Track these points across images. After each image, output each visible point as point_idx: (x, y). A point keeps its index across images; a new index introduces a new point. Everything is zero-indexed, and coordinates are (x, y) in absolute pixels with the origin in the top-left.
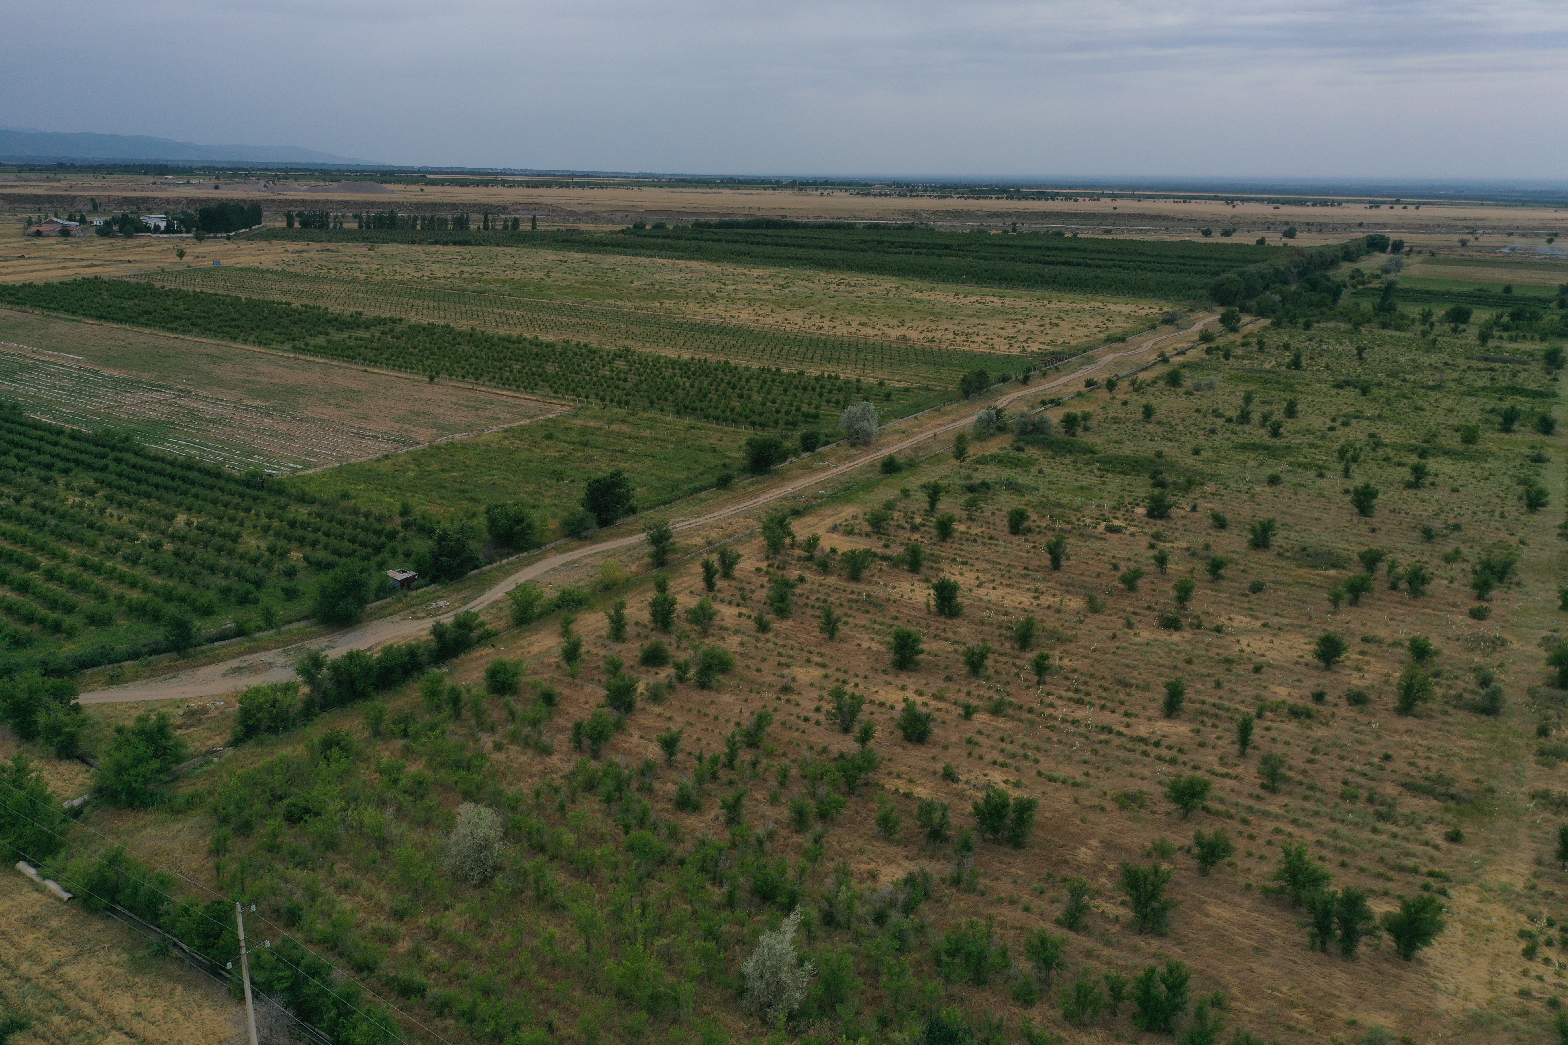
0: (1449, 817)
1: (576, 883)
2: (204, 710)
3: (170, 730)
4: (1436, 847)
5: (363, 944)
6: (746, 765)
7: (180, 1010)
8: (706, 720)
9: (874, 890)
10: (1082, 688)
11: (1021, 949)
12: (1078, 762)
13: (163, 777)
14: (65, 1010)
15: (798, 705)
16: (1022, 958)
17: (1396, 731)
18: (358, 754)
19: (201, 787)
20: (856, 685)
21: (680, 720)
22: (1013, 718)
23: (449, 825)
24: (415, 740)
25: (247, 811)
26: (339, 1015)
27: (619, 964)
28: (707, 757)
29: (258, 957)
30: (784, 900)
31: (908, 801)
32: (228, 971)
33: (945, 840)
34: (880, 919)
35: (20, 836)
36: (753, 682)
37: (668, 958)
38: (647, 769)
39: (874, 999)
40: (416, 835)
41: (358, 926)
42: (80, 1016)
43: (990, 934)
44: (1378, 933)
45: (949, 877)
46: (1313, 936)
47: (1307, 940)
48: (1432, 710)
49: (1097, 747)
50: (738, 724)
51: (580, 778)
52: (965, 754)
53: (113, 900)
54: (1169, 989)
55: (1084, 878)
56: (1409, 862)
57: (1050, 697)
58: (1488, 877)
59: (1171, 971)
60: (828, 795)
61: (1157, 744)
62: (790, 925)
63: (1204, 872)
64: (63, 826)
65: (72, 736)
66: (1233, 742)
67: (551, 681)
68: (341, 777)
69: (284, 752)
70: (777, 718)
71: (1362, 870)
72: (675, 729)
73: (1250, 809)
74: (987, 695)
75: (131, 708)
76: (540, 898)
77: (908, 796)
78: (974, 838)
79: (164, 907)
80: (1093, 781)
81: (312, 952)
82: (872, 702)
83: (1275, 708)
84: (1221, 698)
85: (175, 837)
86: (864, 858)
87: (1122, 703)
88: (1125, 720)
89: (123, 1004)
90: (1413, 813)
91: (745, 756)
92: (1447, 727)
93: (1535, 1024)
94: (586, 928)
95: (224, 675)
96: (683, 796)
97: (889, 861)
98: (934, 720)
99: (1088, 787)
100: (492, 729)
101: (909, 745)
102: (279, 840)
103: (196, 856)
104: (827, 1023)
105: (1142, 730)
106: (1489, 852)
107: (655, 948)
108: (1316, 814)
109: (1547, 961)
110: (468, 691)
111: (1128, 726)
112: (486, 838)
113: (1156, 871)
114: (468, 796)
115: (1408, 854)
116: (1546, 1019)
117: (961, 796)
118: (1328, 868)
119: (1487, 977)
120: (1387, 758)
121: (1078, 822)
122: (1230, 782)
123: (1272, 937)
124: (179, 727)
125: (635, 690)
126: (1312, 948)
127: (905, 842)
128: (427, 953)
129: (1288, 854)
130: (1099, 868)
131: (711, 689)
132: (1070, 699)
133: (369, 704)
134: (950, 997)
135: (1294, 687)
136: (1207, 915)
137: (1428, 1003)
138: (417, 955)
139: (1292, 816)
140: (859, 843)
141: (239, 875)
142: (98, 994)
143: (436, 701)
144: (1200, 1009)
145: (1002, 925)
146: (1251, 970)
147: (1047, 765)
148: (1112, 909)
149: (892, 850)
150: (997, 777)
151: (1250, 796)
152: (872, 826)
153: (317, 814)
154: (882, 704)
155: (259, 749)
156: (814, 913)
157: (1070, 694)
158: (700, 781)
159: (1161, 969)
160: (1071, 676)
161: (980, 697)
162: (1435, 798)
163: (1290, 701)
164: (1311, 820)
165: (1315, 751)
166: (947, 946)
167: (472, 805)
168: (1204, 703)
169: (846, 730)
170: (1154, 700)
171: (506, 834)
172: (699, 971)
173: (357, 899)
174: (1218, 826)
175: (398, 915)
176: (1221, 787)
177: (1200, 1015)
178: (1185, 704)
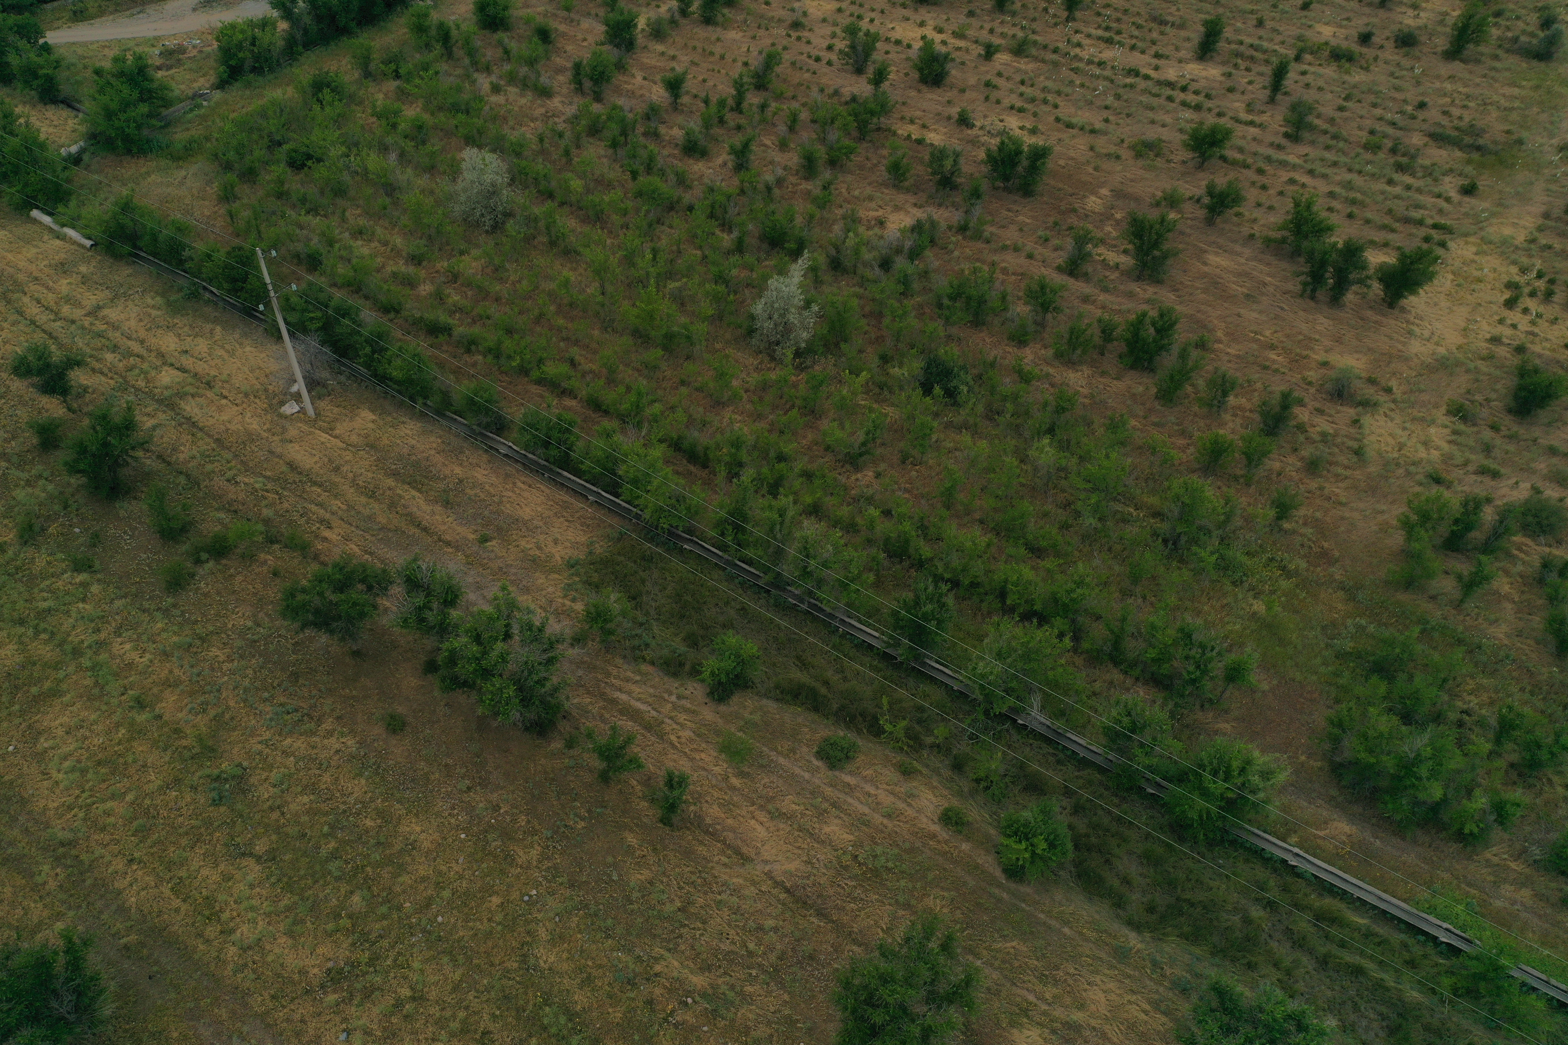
0: (1469, 169)
1: (587, 229)
2: (181, 50)
3: (151, 72)
4: (1448, 200)
5: (386, 287)
6: (755, 109)
7: (223, 347)
8: (712, 59)
9: (882, 237)
10: (1114, 25)
11: (1021, 294)
12: (1099, 108)
13: (154, 122)
14: (115, 348)
15: (809, 42)
16: (1020, 303)
17: (1438, 77)
18: (351, 97)
19: (196, 132)
20: (872, 21)
21: (685, 58)
22: (1036, 59)
23: (455, 172)
24: (408, 81)
25: (248, 158)
26: (374, 352)
27: (634, 305)
28: (714, 99)
29: (287, 300)
30: (793, 246)
31: (920, 147)
32: (261, 313)
33: (954, 187)
34: (886, 264)
35: (26, 185)
36: (762, 17)
37: (680, 301)
38: (652, 113)
39: (877, 338)
40: (423, 181)
41: (378, 271)
42: (130, 354)
43: (991, 280)
44: (1369, 282)
45: (956, 224)
46: (1305, 284)
47: (1299, 287)
48: (1482, 54)
49: (1121, 91)
50: (746, 64)
51: (584, 122)
52: (982, 98)
53: (135, 246)
54: (1158, 331)
55: (1090, 227)
56: (1416, 214)
57: (1078, 36)
58: (1491, 230)
59: (1162, 316)
60: (838, 141)
61: (1184, 89)
62: (797, 270)
63: (1210, 222)
64: (67, 173)
65: (50, 79)
66: (1264, 88)
67: (545, 16)
68: (339, 121)
69: (275, 95)
70: (787, 57)
71: (1368, 221)
72: (679, 69)
73: (1268, 159)
74: (1011, 33)
75: (104, 47)
76: (553, 244)
77: (920, 142)
78: (984, 186)
79: (186, 253)
80: (1111, 127)
81: (338, 296)
82: (887, 40)
83: (1315, 51)
84: (1260, 38)
85: (181, 183)
86: (873, 205)
87: (1154, 43)
88: (1155, 61)
89: (169, 343)
90: (1434, 165)
91: (753, 99)
92: (1493, 74)
93: (1497, 367)
94: (600, 272)
95: (194, 10)
96: (690, 141)
97: (897, 208)
98: (953, 60)
99: (1106, 133)
100: (488, 70)
101: (924, 88)
102: (286, 187)
103: (207, 203)
104: (831, 360)
105: (1171, 73)
106: (1500, 205)
107: (667, 291)
108: (1335, 164)
109: (1526, 311)
110: (458, 27)
111: (1156, 68)
112: (493, 185)
113: (1163, 221)
114: (470, 141)
115: (1418, 207)
116: (1508, 363)
117: (974, 142)
118: (1334, 219)
119: (1463, 324)
120: (1422, 106)
121: (1091, 171)
122: (1253, 131)
123: (1265, 284)
124: (159, 68)
125: (636, 25)
126: (1301, 296)
127: (915, 189)
128: (449, 296)
129: (1297, 205)
130: (1106, 217)
131: (716, 24)
132: (1099, 38)
133: (355, 41)
134: (949, 337)
135: (1341, 27)
136: (1205, 264)
137: (1400, 347)
138: (439, 297)
139: (1309, 166)
140: (869, 191)
141: (253, 222)
142: (142, 334)
143: (424, 38)
144: (1184, 350)
145: (1005, 271)
146: (1239, 315)
147: (1066, 111)
148: (1112, 257)
149: (901, 198)
150: (1013, 123)
151: (1272, 145)
152: (882, 173)
153: (319, 160)
154: (898, 42)
155: (248, 92)
156: (822, 259)
157: (1100, 32)
158: (707, 125)
159: (1153, 313)
160: (1103, 11)
161: (1003, 35)
162: (1461, 149)
163: (1333, 42)
164: (1328, 171)
165: (1347, 98)
166: (949, 291)
167: (475, 150)
168: (1241, 43)
169: (859, 71)
170: (1188, 39)
171: (513, 180)
172: (710, 312)
173: (373, 245)
174: (1232, 175)
175: (416, 260)
176: (1243, 135)
177: (1183, 355)
178: (1221, 45)
